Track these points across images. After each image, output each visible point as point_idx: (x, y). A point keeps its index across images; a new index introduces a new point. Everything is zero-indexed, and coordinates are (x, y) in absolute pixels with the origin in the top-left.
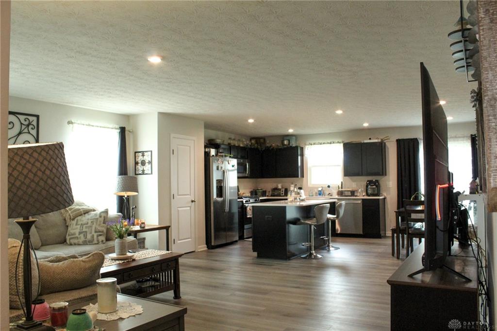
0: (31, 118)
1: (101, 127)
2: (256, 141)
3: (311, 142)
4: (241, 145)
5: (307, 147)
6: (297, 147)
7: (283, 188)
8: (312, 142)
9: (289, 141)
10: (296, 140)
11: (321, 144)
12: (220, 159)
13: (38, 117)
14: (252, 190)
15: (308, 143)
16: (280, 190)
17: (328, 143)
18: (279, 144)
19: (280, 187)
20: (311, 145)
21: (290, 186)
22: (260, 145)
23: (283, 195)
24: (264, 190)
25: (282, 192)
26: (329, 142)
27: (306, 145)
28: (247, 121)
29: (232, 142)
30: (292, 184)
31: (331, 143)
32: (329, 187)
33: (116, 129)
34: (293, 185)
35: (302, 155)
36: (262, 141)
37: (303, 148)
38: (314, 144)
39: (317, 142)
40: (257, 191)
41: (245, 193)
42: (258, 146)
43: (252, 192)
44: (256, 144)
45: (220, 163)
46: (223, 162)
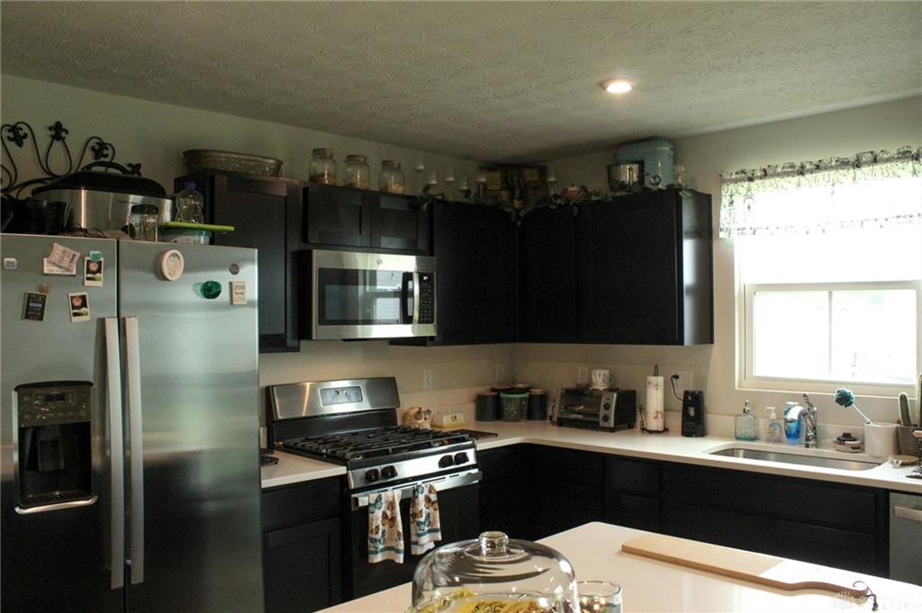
2: (505, 180)
3: (748, 167)
4: (396, 188)
5: (727, 190)
6: (673, 194)
7: (611, 390)
8: (755, 166)
9: (641, 164)
10: (676, 160)
11: (802, 171)
14: (484, 390)
15: (731, 172)
16: (597, 395)
17: (843, 164)
18: (598, 186)
19: (599, 381)
20: (751, 179)
21: (645, 385)
22: (523, 197)
23: (612, 424)
24: (537, 391)
25: (602, 412)
26: (850, 155)
27: (722, 181)
29: (325, 168)
30: (656, 374)
31: (857, 164)
32: (844, 399)
34: (660, 380)
35: (706, 233)
36: (531, 176)
37: (709, 197)
38: (765, 175)
39: (780, 162)
40: (503, 395)
41: (429, 412)
42: (512, 198)
43: (480, 401)
44: (503, 192)
45: (56, 270)
46: (94, 267)
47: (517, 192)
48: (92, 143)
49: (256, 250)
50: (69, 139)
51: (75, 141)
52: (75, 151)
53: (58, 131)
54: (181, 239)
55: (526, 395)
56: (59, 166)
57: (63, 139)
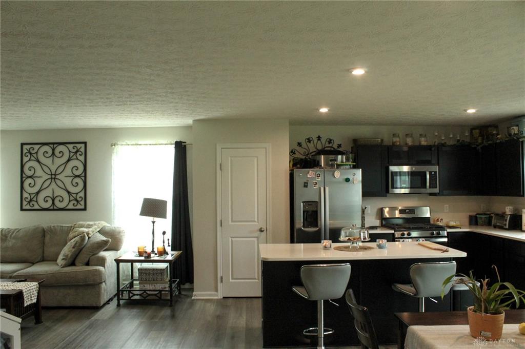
0: (79, 146)
1: (150, 145)
9: (518, 126)
12: (310, 172)
13: (85, 143)
16: (505, 216)
19: (508, 211)
22: (488, 139)
23: (506, 227)
25: (505, 222)
28: (319, 110)
33: (171, 144)
36: (490, 130)
40: (478, 216)
41: (442, 219)
42: (483, 139)
43: (471, 217)
44: (480, 138)
45: (310, 177)
46: (318, 175)
47: (485, 137)
48: (328, 140)
49: (361, 170)
50: (322, 140)
51: (323, 140)
52: (323, 142)
53: (319, 138)
54: (342, 167)
55: (488, 216)
56: (320, 147)
57: (320, 140)
